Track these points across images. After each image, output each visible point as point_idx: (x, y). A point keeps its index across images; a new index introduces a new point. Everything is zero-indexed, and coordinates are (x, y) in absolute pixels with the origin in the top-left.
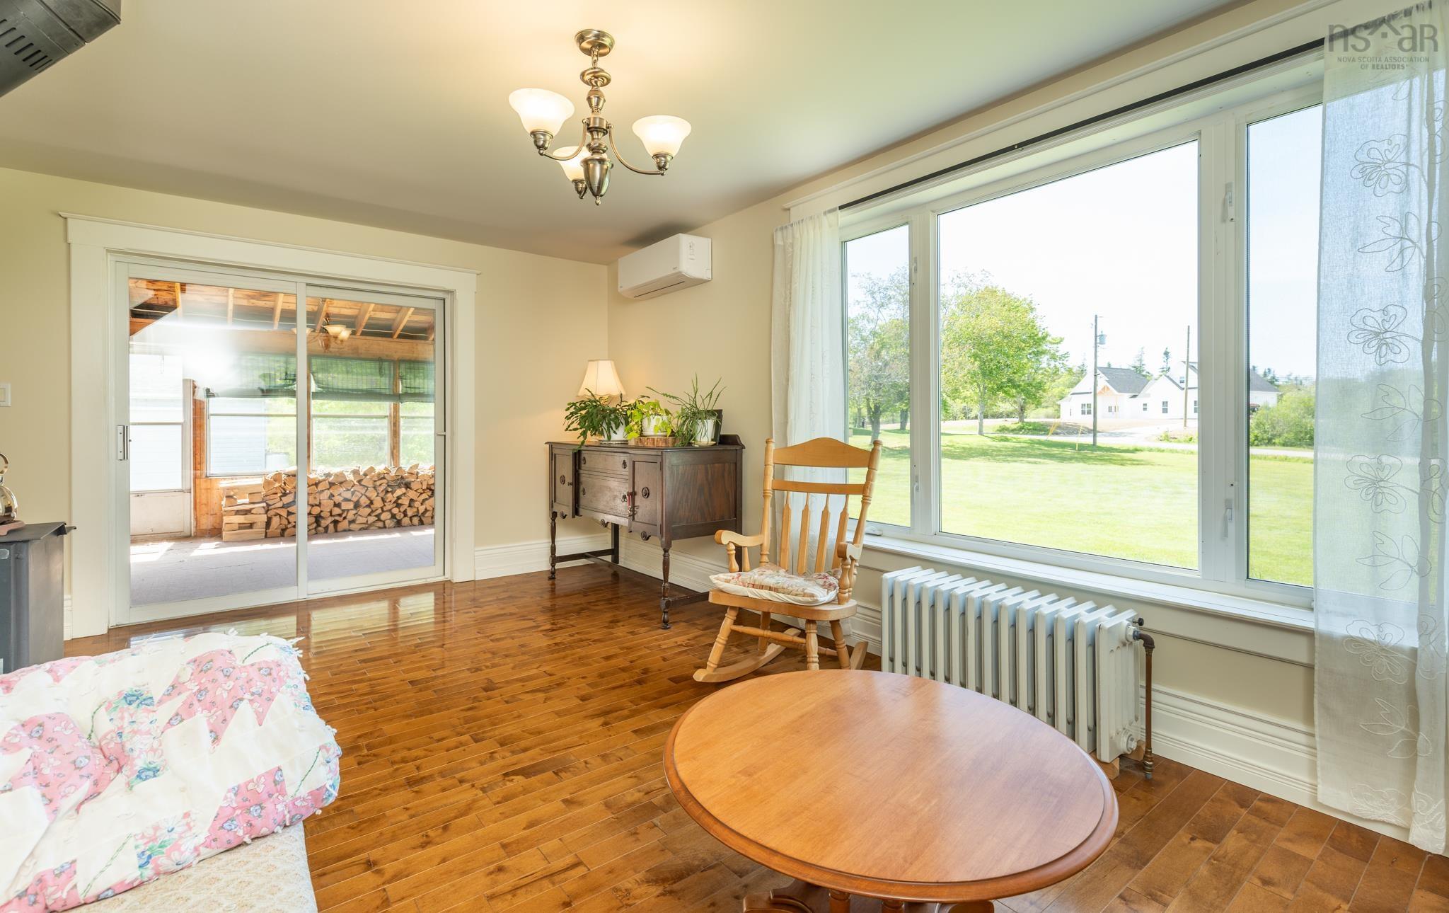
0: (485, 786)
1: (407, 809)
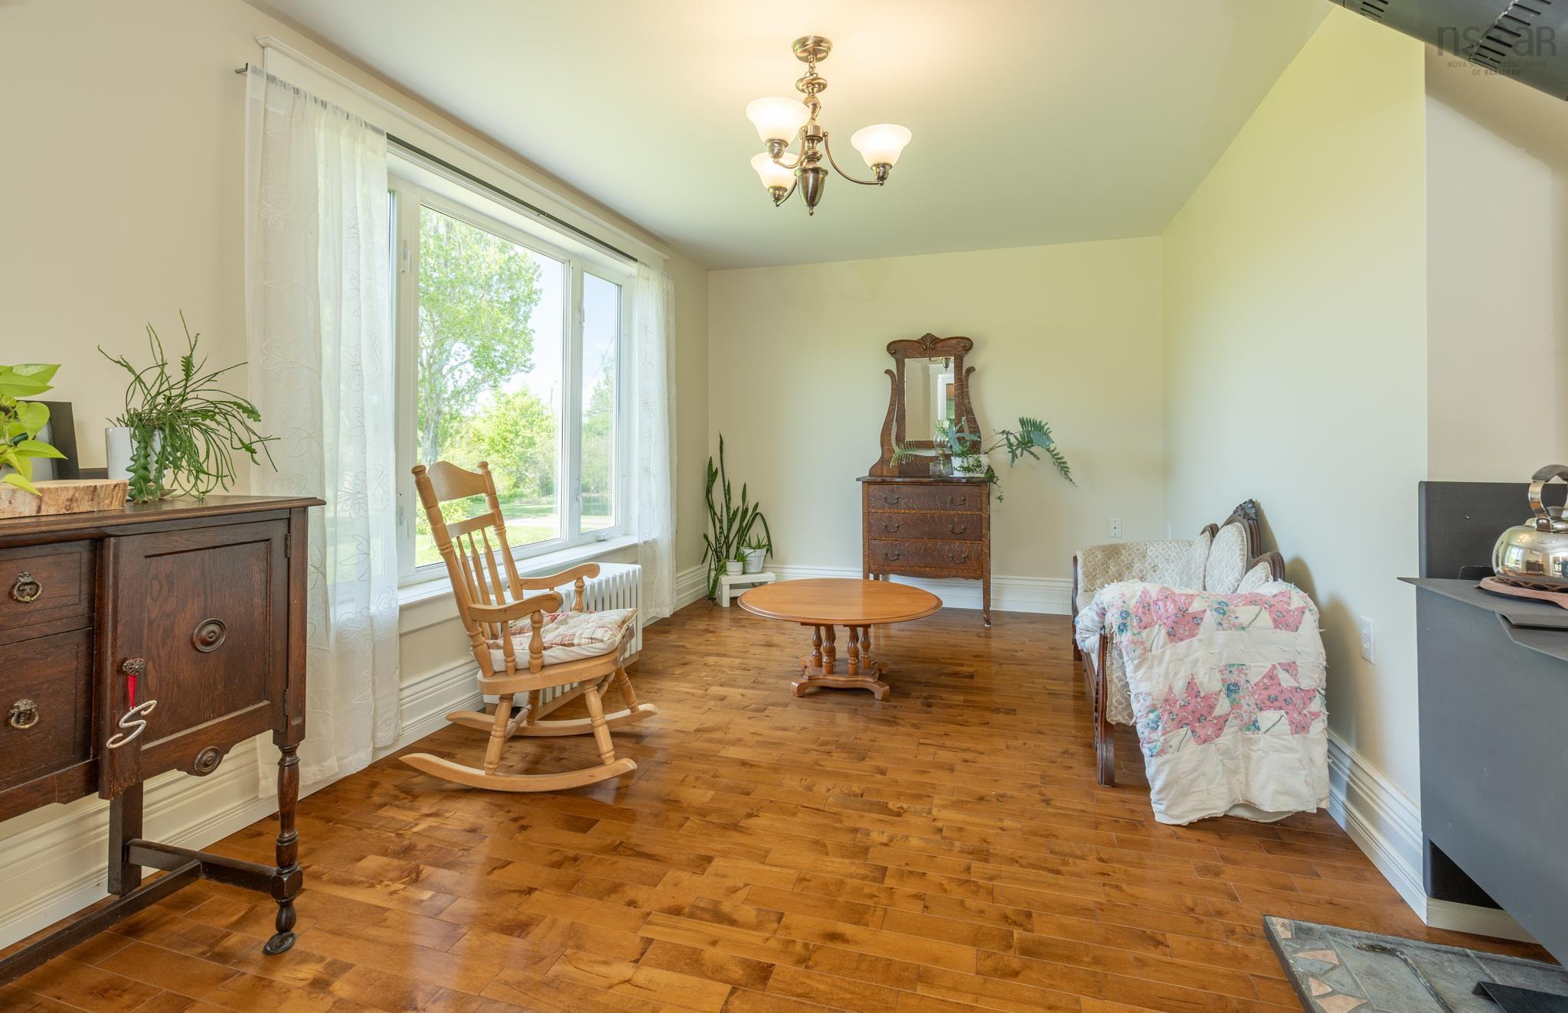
0: (924, 815)
1: (1002, 829)
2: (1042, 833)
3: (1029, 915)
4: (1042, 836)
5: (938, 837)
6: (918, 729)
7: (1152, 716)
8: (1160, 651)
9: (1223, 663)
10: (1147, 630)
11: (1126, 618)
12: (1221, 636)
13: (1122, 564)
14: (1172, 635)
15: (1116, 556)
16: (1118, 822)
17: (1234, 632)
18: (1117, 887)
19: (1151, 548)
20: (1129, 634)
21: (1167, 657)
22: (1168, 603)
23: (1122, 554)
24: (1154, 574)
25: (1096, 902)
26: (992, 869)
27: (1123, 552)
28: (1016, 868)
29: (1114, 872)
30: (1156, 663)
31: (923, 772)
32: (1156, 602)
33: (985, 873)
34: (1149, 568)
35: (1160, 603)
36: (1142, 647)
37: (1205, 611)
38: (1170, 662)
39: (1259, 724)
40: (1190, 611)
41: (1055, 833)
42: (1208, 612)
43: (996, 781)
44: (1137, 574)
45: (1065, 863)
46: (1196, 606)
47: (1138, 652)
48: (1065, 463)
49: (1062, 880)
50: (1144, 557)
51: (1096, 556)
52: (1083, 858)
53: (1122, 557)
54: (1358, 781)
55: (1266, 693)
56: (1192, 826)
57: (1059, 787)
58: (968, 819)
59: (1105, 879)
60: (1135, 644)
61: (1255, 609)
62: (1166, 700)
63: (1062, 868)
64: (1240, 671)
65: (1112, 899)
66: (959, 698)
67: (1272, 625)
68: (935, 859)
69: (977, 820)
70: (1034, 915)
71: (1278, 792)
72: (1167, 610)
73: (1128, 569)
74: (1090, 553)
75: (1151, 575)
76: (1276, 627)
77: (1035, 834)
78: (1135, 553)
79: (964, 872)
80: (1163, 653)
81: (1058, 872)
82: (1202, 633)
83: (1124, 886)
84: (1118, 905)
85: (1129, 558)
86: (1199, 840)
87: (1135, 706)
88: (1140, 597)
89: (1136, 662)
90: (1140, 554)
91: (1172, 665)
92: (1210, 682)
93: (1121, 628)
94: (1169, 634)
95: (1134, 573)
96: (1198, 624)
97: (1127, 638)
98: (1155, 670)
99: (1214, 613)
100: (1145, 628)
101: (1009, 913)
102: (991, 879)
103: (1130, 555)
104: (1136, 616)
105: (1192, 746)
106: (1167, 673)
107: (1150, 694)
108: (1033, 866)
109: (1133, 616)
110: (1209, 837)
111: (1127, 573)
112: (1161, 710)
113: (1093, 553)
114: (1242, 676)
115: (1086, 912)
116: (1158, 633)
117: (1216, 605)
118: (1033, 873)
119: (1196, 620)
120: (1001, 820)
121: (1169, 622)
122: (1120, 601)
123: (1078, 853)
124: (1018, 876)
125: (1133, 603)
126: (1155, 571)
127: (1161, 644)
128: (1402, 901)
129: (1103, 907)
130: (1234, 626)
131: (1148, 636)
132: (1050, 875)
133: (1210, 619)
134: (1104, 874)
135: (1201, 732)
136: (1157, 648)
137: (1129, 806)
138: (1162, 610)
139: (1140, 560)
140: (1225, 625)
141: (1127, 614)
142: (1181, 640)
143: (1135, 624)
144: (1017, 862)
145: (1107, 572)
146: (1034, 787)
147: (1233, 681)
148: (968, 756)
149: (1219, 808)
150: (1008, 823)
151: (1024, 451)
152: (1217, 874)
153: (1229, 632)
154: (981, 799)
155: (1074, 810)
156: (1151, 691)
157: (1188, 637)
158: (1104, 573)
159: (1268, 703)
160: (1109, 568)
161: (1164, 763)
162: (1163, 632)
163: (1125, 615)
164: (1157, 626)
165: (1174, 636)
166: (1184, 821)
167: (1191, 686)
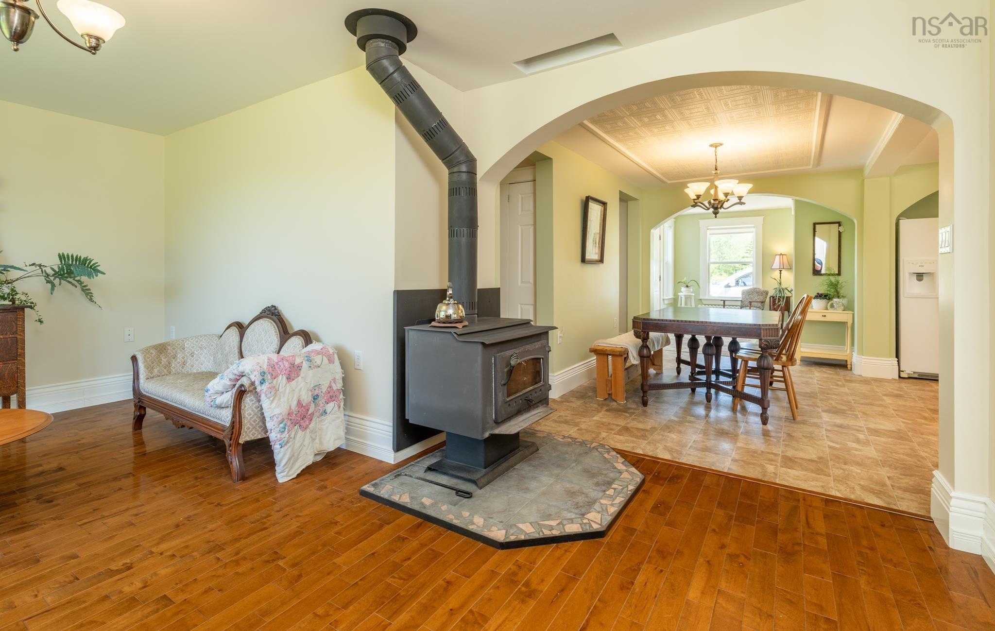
0: (149, 556)
1: (211, 531)
2: (236, 519)
3: (276, 553)
4: (237, 520)
5: (177, 559)
6: (61, 519)
7: (282, 425)
8: (284, 389)
9: (312, 387)
10: (276, 380)
11: (264, 376)
12: (311, 373)
13: (170, 356)
14: (289, 379)
15: (165, 351)
16: (265, 493)
17: (316, 369)
18: (297, 516)
19: (188, 342)
20: (267, 384)
21: (287, 391)
22: (284, 362)
23: (168, 349)
24: (192, 358)
25: (297, 527)
26: (231, 550)
27: (169, 348)
28: (243, 542)
29: (289, 512)
30: (282, 396)
31: (112, 538)
32: (277, 363)
33: (231, 554)
34: (188, 355)
35: (280, 363)
36: (274, 389)
37: (302, 362)
38: (289, 393)
39: (327, 411)
40: (296, 364)
41: (242, 515)
42: (304, 362)
43: (173, 513)
44: (181, 360)
45: (264, 523)
46: (298, 361)
47: (272, 393)
48: (89, 290)
49: (271, 530)
50: (184, 349)
51: (152, 353)
52: (269, 516)
53: (169, 351)
54: (350, 423)
55: (329, 395)
56: (299, 476)
57: (216, 495)
58: (184, 540)
59: (288, 518)
60: (271, 388)
61: (320, 356)
62: (289, 414)
63: (265, 526)
64: (319, 388)
65: (302, 522)
66: (72, 485)
67: (328, 362)
68: (191, 569)
69: (189, 537)
70: (277, 551)
71: (335, 440)
72: (285, 366)
73: (174, 358)
74: (146, 351)
75: (190, 359)
76: (330, 363)
77: (232, 521)
78: (177, 347)
79: (218, 561)
80: (285, 389)
81: (266, 528)
82: (302, 374)
83: (300, 514)
84: (306, 522)
85: (174, 351)
86: (305, 480)
87: (269, 425)
88: (268, 362)
89: (271, 399)
90: (181, 347)
91: (290, 395)
92: (306, 398)
93: (262, 382)
94: (287, 378)
95: (178, 360)
96: (300, 370)
97: (266, 387)
98: (282, 400)
99: (306, 362)
100: (275, 378)
101: (266, 559)
102: (237, 554)
103: (174, 349)
104: (269, 373)
105: (300, 433)
106: (288, 399)
107: (281, 413)
108: (249, 535)
109: (267, 373)
110: (308, 476)
111: (174, 360)
112: (286, 420)
113: (149, 352)
114: (320, 390)
115: (298, 533)
116: (282, 379)
117: (306, 359)
118: (254, 537)
119: (299, 367)
120: (205, 528)
121: (287, 372)
122: (258, 367)
123: (265, 515)
124: (249, 543)
125: (265, 366)
126: (193, 356)
127: (284, 385)
128: (382, 461)
129: (302, 527)
130: (315, 366)
131: (277, 382)
132: (263, 532)
133: (305, 365)
134: (286, 516)
135: (304, 424)
136: (282, 388)
137: (261, 484)
138: (282, 366)
139: (181, 351)
140: (312, 367)
141: (264, 373)
142: (293, 380)
143: (269, 377)
144: (241, 538)
145: (161, 363)
146: (201, 503)
147: (316, 394)
148: (135, 511)
149: (309, 460)
150: (210, 526)
151: (62, 281)
152: (326, 487)
153: (314, 370)
154: (177, 526)
155: (238, 500)
156: (281, 412)
157: (297, 377)
158: (159, 364)
159: (330, 399)
160: (161, 360)
161: (287, 449)
162: (284, 378)
163: (263, 374)
164: (281, 376)
165: (290, 378)
166: (295, 476)
167: (299, 403)
